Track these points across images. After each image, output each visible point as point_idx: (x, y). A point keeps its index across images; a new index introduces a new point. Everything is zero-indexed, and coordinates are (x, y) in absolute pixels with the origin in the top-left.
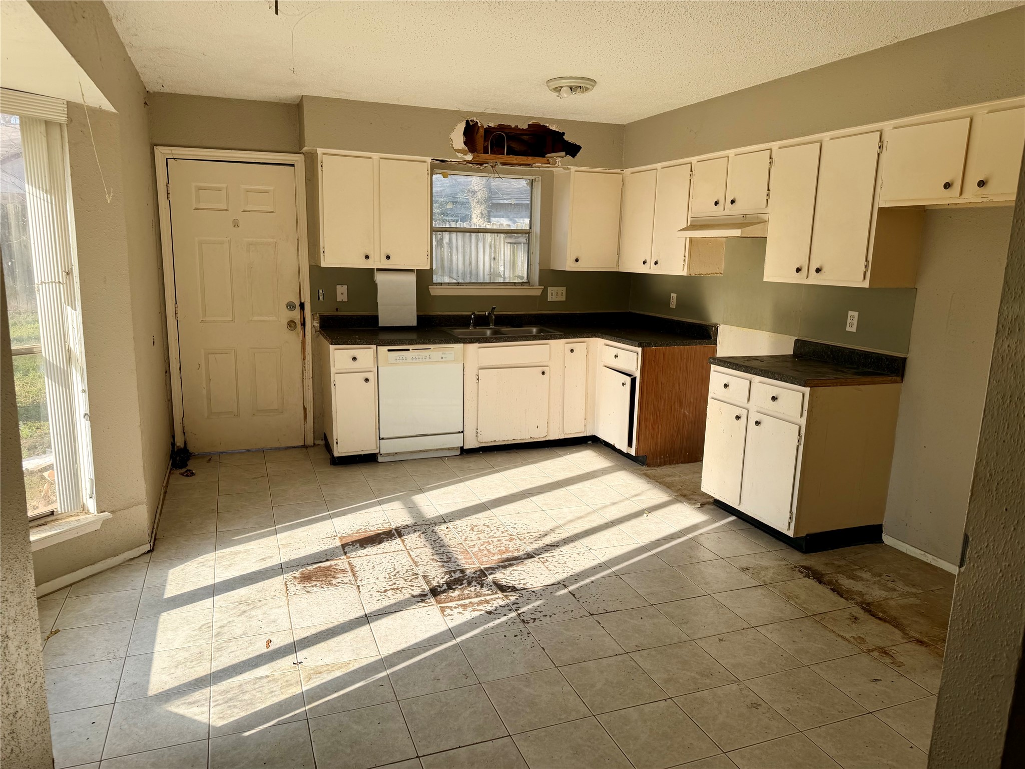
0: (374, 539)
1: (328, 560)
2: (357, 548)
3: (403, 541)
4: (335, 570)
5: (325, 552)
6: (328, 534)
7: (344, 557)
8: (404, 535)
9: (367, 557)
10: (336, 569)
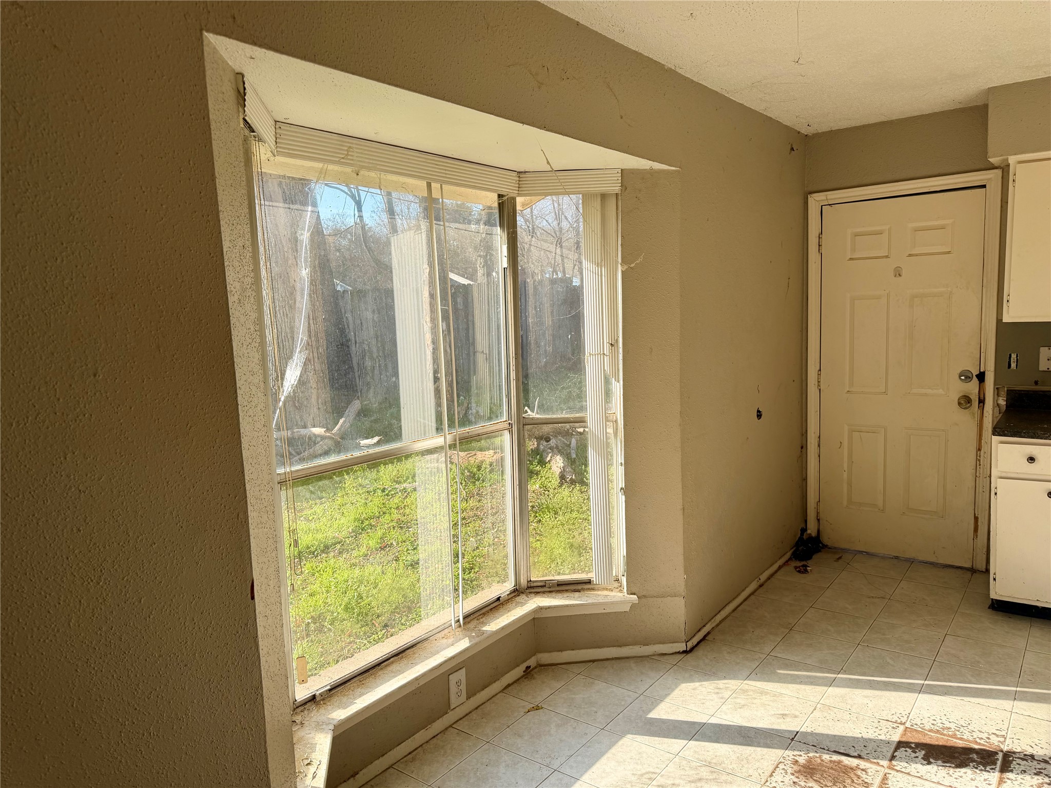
0: (956, 755)
1: (859, 757)
2: (917, 757)
3: (1001, 781)
4: (855, 779)
5: (866, 742)
6: (894, 716)
7: (885, 763)
8: (1012, 771)
9: (919, 780)
10: (859, 777)
